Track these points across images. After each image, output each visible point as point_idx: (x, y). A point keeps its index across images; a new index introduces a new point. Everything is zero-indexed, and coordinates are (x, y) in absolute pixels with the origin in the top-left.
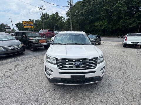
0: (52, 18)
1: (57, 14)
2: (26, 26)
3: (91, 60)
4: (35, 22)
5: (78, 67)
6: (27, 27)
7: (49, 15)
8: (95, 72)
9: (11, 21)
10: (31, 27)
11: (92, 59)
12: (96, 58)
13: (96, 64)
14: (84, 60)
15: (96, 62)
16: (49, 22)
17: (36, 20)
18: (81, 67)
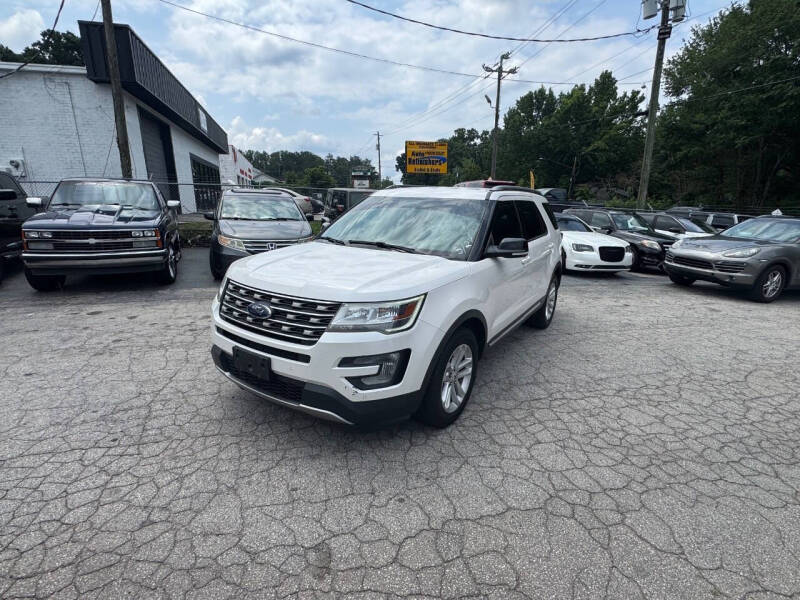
0: (568, 112)
1: (606, 83)
2: (419, 167)
3: (310, 305)
4: (478, 141)
5: (257, 322)
6: (423, 167)
7: (557, 95)
8: (306, 359)
9: (378, 147)
10: (437, 166)
11: (316, 305)
12: (334, 307)
13: (323, 331)
14: (286, 302)
15: (326, 321)
16: (543, 138)
17: (485, 133)
18: (265, 324)
